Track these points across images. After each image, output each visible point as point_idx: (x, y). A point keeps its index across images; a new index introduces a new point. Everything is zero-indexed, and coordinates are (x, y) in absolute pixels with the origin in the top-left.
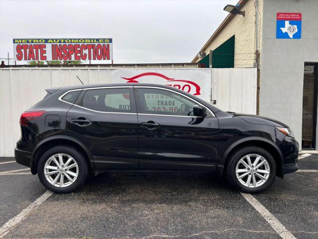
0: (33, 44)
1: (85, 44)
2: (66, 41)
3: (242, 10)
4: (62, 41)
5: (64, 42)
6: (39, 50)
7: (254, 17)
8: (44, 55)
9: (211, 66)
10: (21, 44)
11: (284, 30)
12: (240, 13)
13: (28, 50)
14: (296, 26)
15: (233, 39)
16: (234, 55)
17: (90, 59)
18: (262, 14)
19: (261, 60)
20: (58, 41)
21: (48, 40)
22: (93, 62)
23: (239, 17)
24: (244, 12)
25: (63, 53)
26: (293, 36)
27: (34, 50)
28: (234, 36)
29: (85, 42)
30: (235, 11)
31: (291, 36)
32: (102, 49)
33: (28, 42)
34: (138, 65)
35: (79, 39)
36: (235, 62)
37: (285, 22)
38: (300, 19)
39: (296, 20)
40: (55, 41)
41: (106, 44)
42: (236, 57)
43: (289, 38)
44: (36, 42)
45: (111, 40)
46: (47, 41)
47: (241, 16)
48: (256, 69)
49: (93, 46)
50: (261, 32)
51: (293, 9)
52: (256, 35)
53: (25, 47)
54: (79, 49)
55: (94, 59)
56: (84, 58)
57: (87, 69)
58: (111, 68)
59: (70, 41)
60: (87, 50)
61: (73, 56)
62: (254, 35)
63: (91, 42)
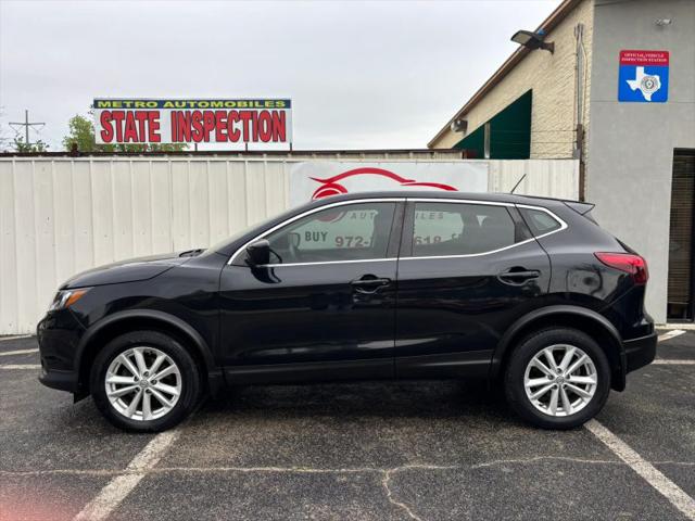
0: (134, 110)
1: (238, 110)
2: (200, 104)
3: (549, 41)
4: (192, 104)
5: (196, 106)
6: (146, 122)
7: (574, 58)
8: (156, 132)
9: (487, 156)
10: (110, 110)
11: (634, 85)
12: (544, 47)
13: (124, 122)
14: (657, 77)
15: (529, 94)
16: (529, 134)
17: (246, 139)
18: (590, 54)
19: (587, 145)
20: (184, 104)
21: (164, 102)
22: (253, 146)
23: (541, 55)
24: (553, 44)
25: (193, 129)
26: (652, 97)
27: (137, 122)
28: (530, 92)
29: (236, 107)
30: (533, 43)
31: (648, 97)
32: (269, 121)
33: (124, 106)
34: (343, 153)
35: (224, 101)
37: (635, 70)
38: (667, 63)
39: (658, 64)
40: (177, 104)
41: (278, 110)
43: (642, 99)
44: (140, 107)
45: (288, 103)
46: (161, 104)
47: (547, 53)
48: (578, 161)
49: (252, 115)
50: (588, 88)
51: (652, 43)
52: (578, 93)
53: (118, 116)
54: (226, 120)
55: (255, 140)
56: (235, 139)
57: (244, 162)
58: (290, 158)
59: (207, 104)
60: (241, 122)
61: (213, 134)
62: (572, 92)
63: (248, 107)
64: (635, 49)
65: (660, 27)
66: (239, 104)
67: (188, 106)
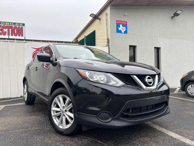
1: (6, 25)
3: (99, 17)
7: (105, 22)
9: (85, 45)
11: (120, 29)
12: (98, 19)
14: (125, 28)
15: (94, 32)
16: (95, 39)
17: (9, 35)
18: (109, 20)
19: (110, 43)
22: (11, 37)
23: (97, 21)
28: (95, 31)
29: (5, 24)
30: (96, 17)
31: (123, 32)
32: (17, 29)
34: (43, 41)
36: (96, 43)
37: (120, 25)
38: (127, 24)
39: (125, 25)
41: (20, 27)
43: (122, 33)
45: (24, 25)
47: (99, 20)
48: (108, 47)
49: (11, 27)
50: (110, 29)
51: (124, 19)
52: (107, 30)
54: (1, 28)
55: (12, 35)
56: (5, 34)
57: (8, 41)
58: (24, 41)
60: (7, 29)
62: (105, 30)
63: (9, 24)
64: (120, 20)
65: (125, 15)
66: (6, 23)
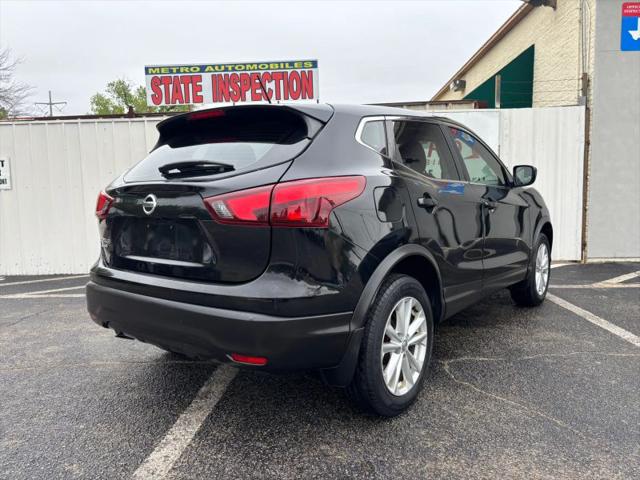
0: (180, 75)
1: (270, 72)
2: (236, 68)
4: (230, 68)
5: (233, 69)
6: (190, 85)
7: (578, 12)
8: (199, 94)
9: (498, 105)
10: (159, 76)
11: (635, 35)
12: (548, 3)
13: (171, 86)
15: (531, 50)
16: (532, 83)
17: (278, 98)
18: (594, 7)
19: (592, 92)
20: (223, 68)
21: (205, 67)
23: (543, 12)
25: (231, 90)
27: (182, 86)
28: (532, 47)
29: (269, 69)
32: (298, 80)
33: (171, 72)
35: (258, 64)
36: (534, 95)
37: (637, 21)
40: (216, 68)
41: (306, 70)
42: (537, 87)
44: (185, 72)
45: (315, 64)
46: (203, 68)
47: (549, 9)
48: (583, 108)
49: (283, 75)
50: (592, 40)
52: (583, 44)
53: (166, 81)
55: (286, 98)
59: (243, 67)
60: (274, 82)
61: (248, 94)
62: (575, 45)
63: (279, 68)
66: (272, 66)
67: (226, 70)
